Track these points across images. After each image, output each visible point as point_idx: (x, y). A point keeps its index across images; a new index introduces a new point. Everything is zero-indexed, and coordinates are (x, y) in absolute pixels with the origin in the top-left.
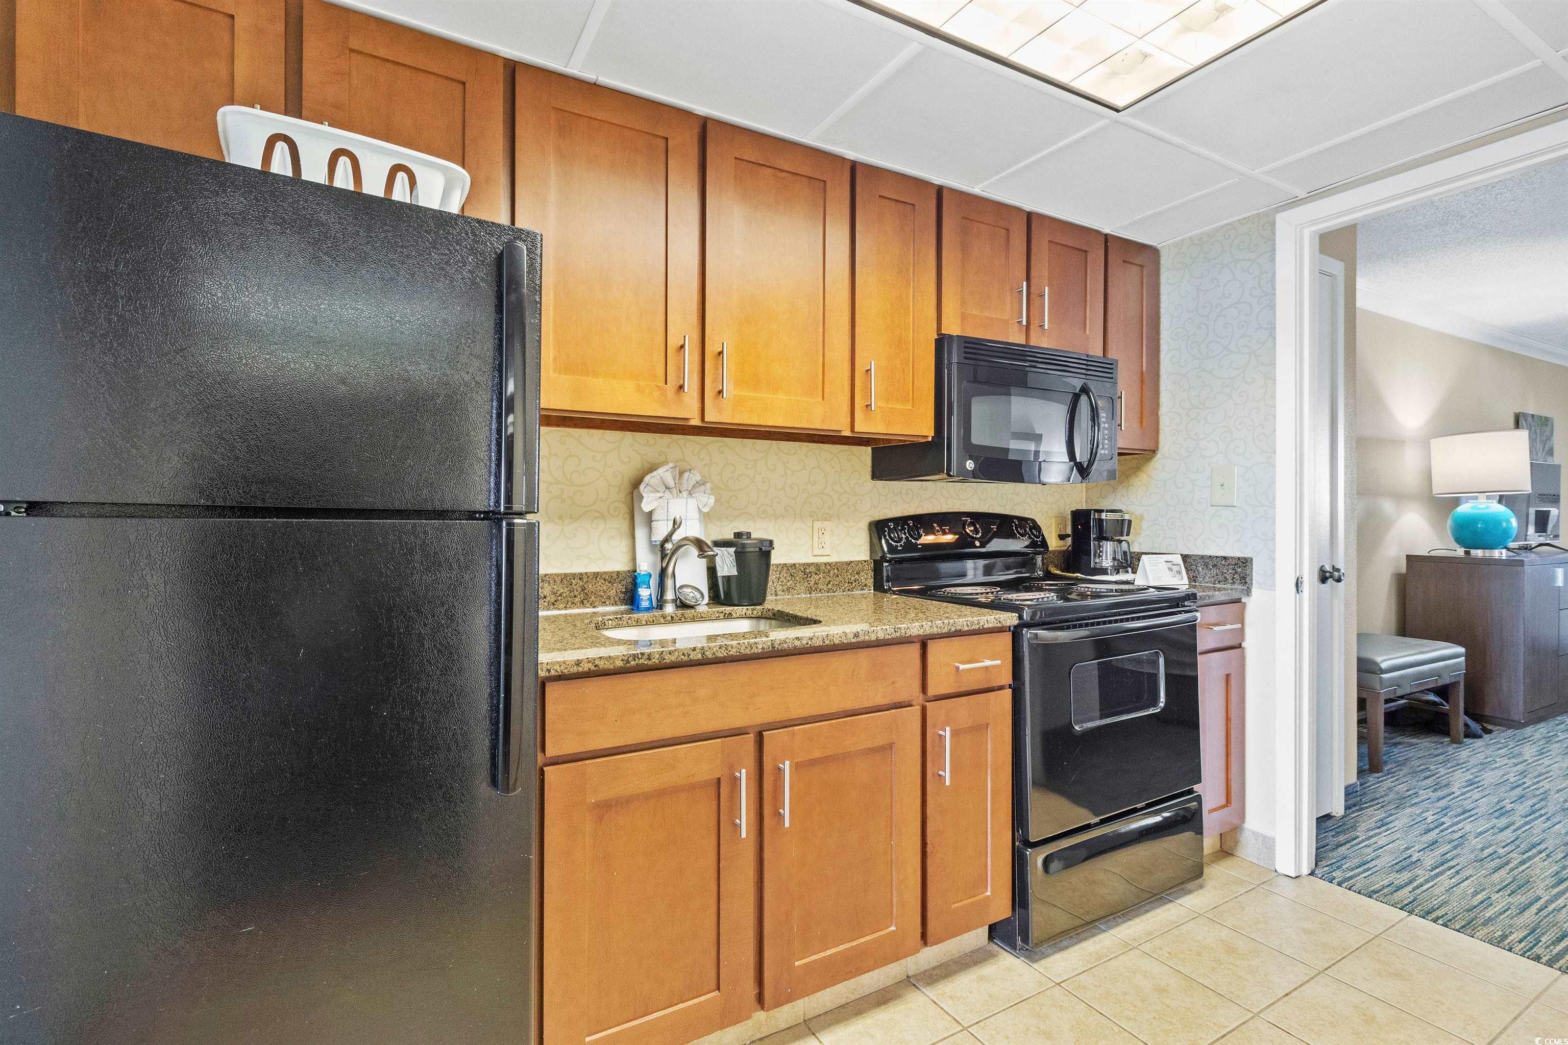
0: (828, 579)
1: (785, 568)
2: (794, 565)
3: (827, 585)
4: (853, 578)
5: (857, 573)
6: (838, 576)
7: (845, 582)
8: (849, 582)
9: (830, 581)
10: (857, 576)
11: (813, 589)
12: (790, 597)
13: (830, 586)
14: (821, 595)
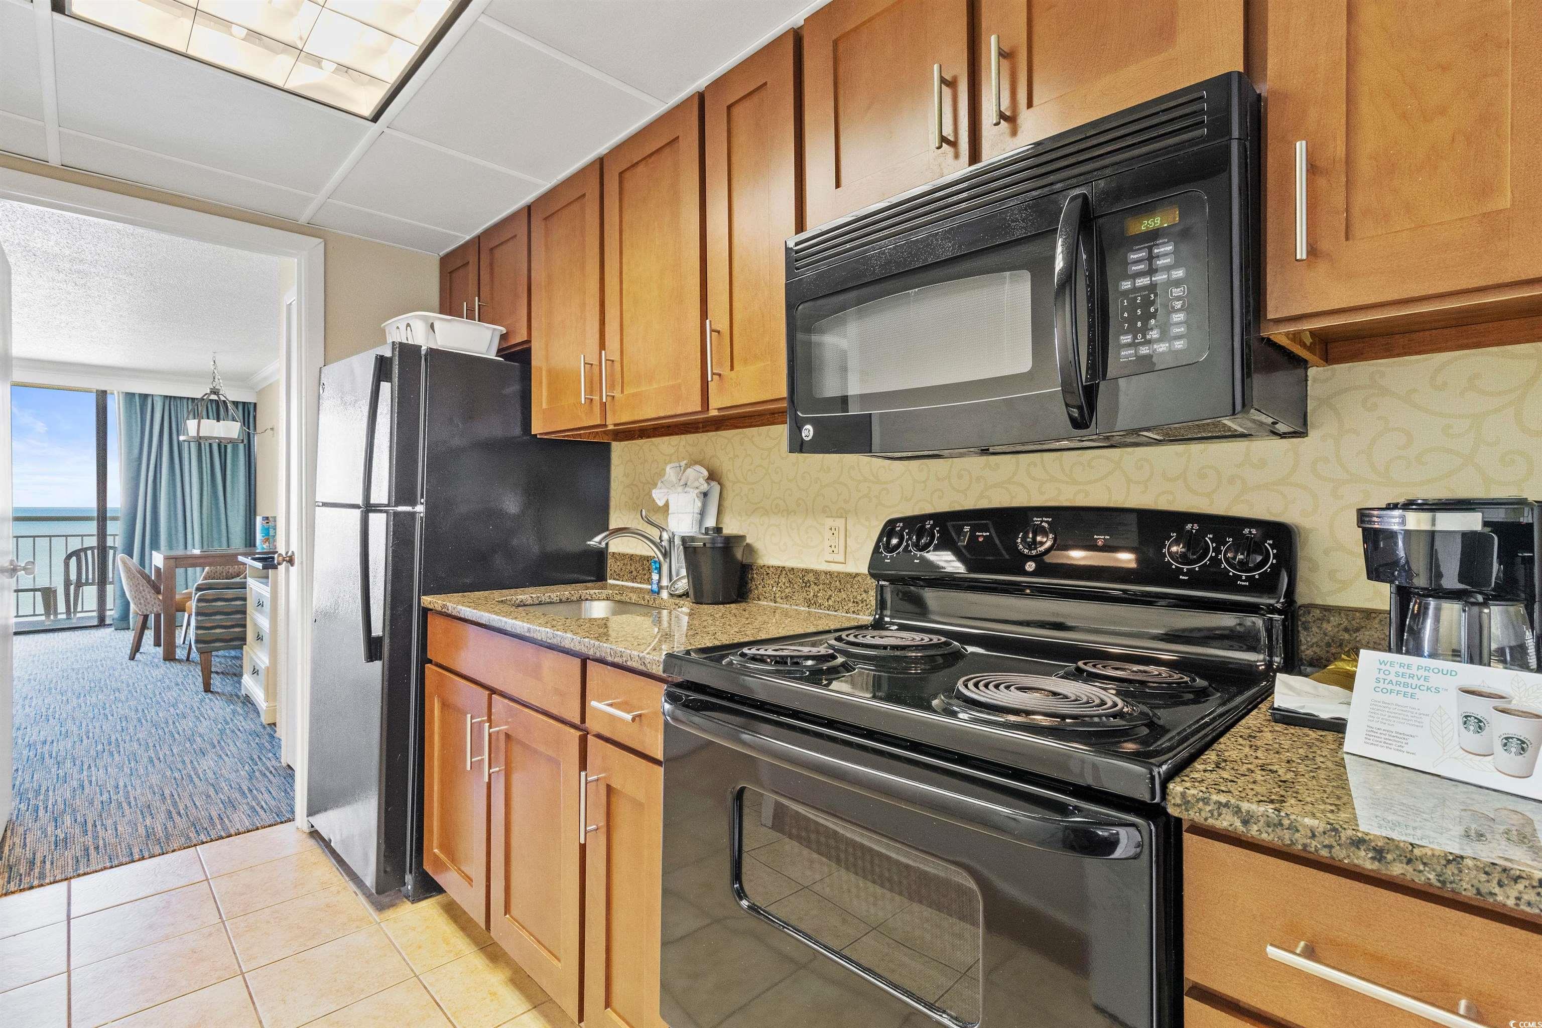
0: (830, 593)
1: (784, 572)
2: (793, 569)
3: (828, 600)
4: (859, 598)
5: (865, 591)
6: (840, 591)
7: (849, 600)
8: (854, 602)
9: (831, 596)
10: (864, 595)
11: (812, 602)
12: (788, 606)
13: (831, 602)
14: (820, 611)
